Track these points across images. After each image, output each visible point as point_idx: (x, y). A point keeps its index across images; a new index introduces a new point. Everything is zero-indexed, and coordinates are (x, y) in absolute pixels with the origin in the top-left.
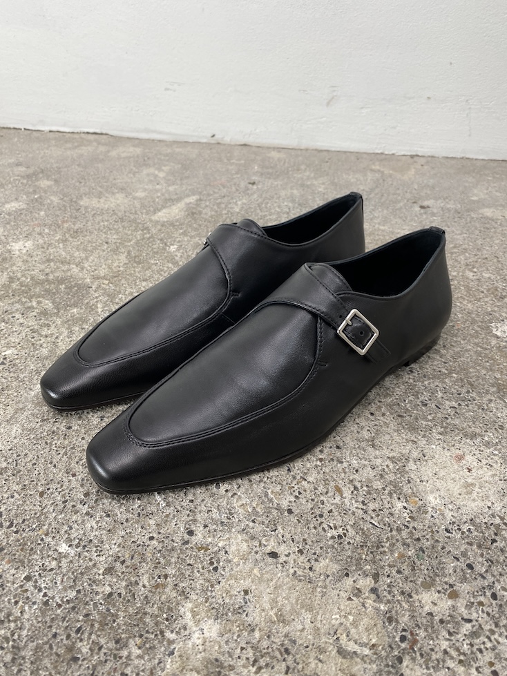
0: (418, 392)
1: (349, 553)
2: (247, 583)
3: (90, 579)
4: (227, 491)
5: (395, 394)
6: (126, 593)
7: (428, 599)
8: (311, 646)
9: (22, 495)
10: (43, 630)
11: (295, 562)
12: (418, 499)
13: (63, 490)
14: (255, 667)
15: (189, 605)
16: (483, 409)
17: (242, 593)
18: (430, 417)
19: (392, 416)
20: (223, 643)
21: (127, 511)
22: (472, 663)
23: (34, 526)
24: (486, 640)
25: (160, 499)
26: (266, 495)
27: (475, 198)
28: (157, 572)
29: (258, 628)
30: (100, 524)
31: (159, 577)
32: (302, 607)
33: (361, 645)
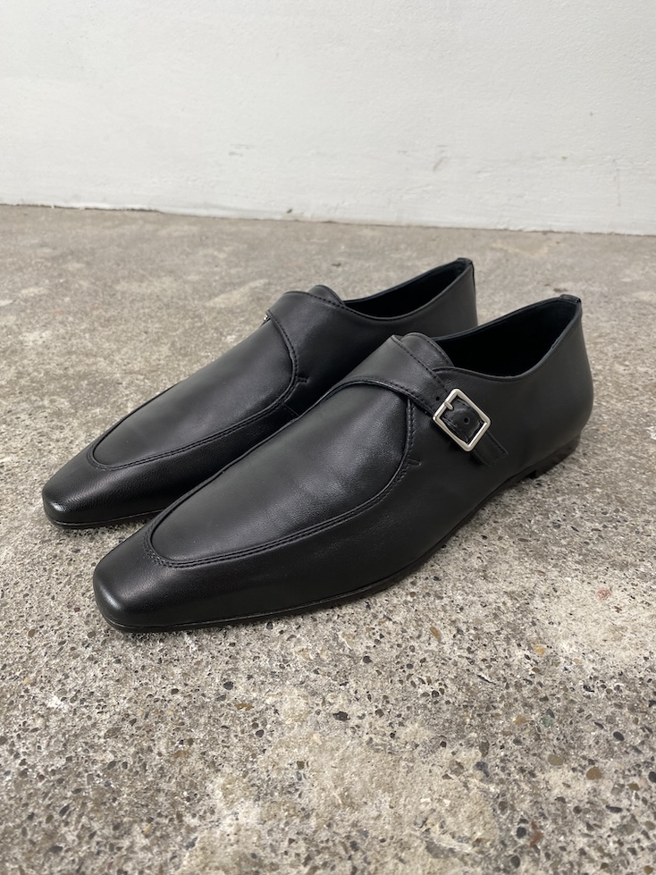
0: (548, 511)
1: (448, 716)
2: (302, 753)
3: (86, 743)
4: (281, 632)
5: (516, 512)
6: (134, 763)
7: (557, 779)
8: (388, 840)
9: (6, 634)
10: (17, 808)
11: (370, 727)
12: (545, 646)
13: (61, 628)
14: (308, 867)
15: (220, 780)
16: (637, 533)
17: (296, 766)
18: (563, 542)
19: (511, 541)
20: (264, 833)
21: (144, 655)
22: (621, 868)
23: (17, 674)
24: (642, 837)
25: (190, 642)
26: (336, 638)
27: (627, 280)
28: (179, 736)
29: (314, 814)
30: (106, 673)
31: (182, 742)
32: (378, 787)
33: (462, 840)
